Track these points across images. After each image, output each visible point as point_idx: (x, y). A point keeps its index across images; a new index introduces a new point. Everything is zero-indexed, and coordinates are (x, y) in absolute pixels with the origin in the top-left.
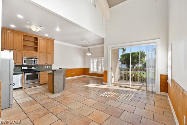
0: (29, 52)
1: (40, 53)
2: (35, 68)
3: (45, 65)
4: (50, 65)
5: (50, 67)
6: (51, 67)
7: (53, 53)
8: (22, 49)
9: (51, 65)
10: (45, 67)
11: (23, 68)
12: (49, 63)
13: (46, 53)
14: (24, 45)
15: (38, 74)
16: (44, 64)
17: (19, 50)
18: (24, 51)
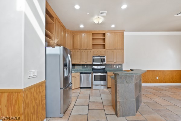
0: (97, 50)
1: (108, 50)
2: (104, 68)
3: (114, 65)
4: (120, 64)
5: (120, 66)
6: (122, 67)
7: (123, 49)
8: (92, 48)
9: (122, 64)
10: (115, 66)
11: (93, 68)
12: (118, 61)
13: (115, 49)
14: (93, 44)
15: (105, 75)
16: (113, 63)
17: (89, 49)
18: (93, 50)
